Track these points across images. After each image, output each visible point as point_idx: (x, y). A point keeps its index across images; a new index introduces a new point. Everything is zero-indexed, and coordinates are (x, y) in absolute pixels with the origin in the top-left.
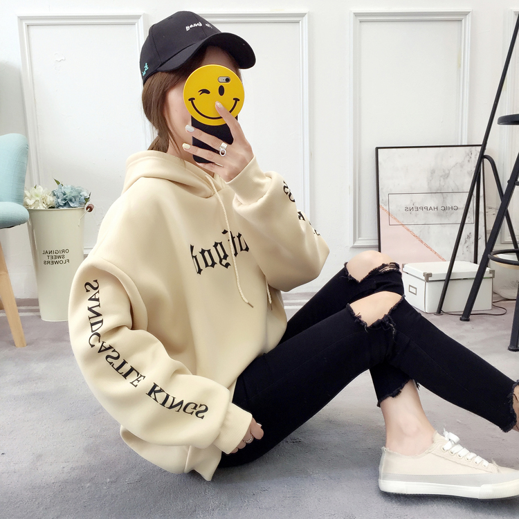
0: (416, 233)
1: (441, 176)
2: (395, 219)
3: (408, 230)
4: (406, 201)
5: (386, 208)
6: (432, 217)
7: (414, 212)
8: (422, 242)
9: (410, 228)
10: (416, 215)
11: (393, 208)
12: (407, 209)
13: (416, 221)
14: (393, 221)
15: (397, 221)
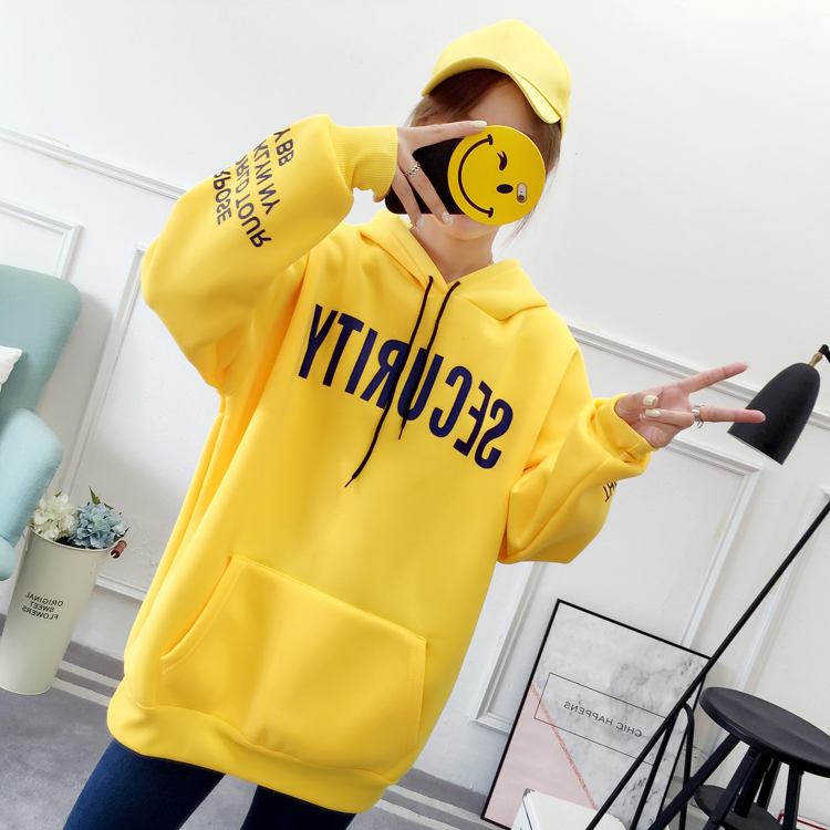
0: (568, 745)
1: (635, 679)
2: (546, 712)
3: (558, 737)
4: (571, 694)
5: (537, 689)
6: (599, 732)
7: (576, 714)
8: (571, 761)
9: (563, 734)
10: (577, 720)
11: (549, 695)
12: (567, 705)
13: (574, 728)
14: (541, 715)
15: (548, 717)
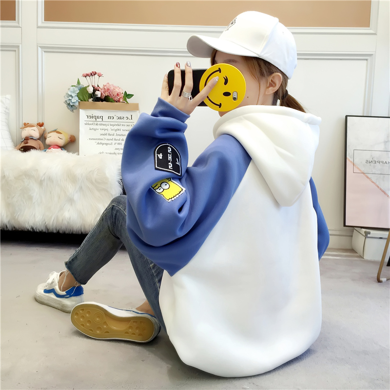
0: (373, 180)
2: (358, 168)
3: (368, 177)
4: (367, 156)
5: (351, 159)
7: (372, 164)
8: (378, 187)
9: (369, 176)
10: (374, 167)
11: (356, 161)
12: (367, 162)
13: (374, 171)
14: (356, 170)
15: (360, 170)
